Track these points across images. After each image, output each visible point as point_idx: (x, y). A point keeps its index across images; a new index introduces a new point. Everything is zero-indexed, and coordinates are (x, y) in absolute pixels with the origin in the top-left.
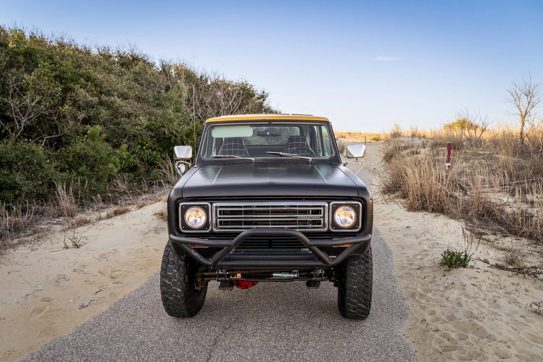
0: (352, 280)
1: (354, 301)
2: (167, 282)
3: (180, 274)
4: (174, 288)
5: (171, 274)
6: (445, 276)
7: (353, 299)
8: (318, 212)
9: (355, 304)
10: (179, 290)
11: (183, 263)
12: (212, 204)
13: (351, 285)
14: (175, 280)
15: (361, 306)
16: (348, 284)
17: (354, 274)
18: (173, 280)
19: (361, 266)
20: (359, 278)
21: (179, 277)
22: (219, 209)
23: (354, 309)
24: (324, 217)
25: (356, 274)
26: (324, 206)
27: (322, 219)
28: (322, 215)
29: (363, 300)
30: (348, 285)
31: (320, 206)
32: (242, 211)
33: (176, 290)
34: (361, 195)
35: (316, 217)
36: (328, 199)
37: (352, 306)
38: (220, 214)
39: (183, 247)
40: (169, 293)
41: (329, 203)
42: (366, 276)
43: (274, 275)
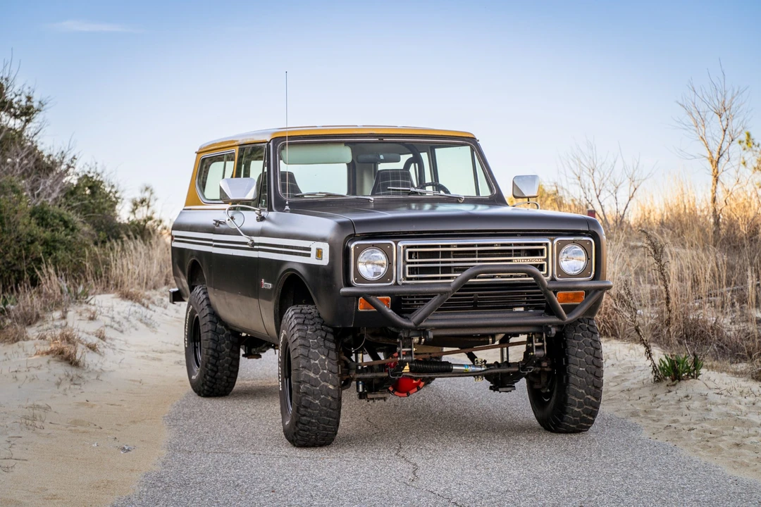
0: (578, 359)
1: (580, 391)
2: (312, 375)
3: (332, 361)
4: (323, 383)
5: (317, 362)
6: (670, 392)
7: (580, 388)
8: (540, 252)
9: (581, 396)
10: (331, 387)
11: (333, 346)
12: (397, 244)
13: (577, 367)
14: (325, 371)
15: (589, 399)
16: (572, 366)
17: (580, 350)
18: (321, 371)
19: (587, 338)
20: (587, 356)
21: (331, 366)
22: (408, 250)
23: (580, 405)
24: (547, 260)
25: (583, 351)
26: (547, 244)
27: (545, 263)
28: (545, 257)
29: (593, 388)
30: (572, 368)
31: (541, 244)
32: (439, 252)
33: (326, 386)
34: (592, 229)
35: (537, 260)
36: (552, 234)
37: (577, 400)
40: (316, 392)
41: (552, 241)
42: (596, 352)
43: (454, 368)
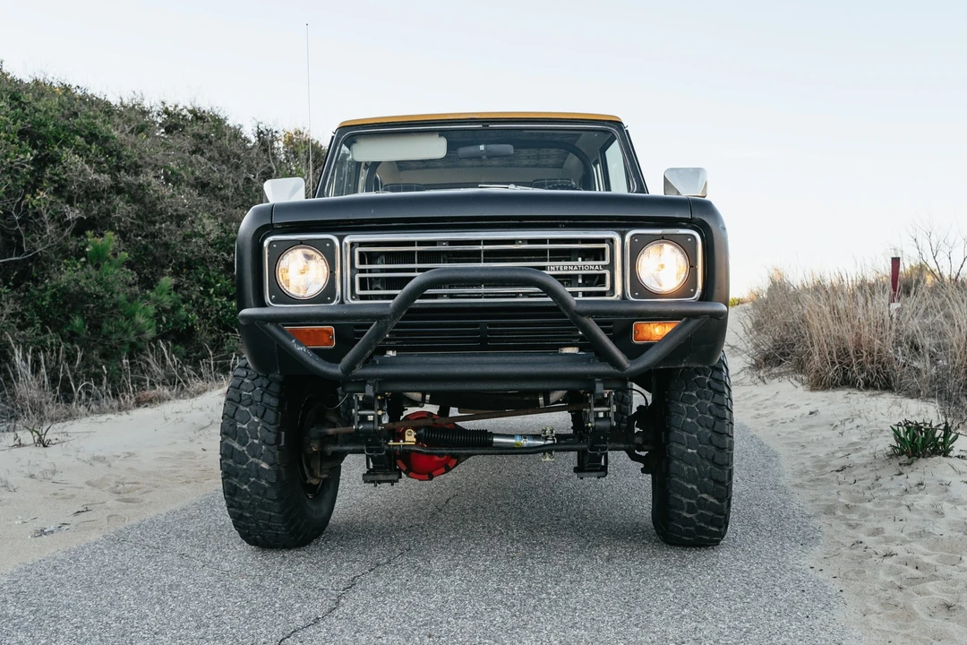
0: (685, 434)
1: (689, 486)
2: (236, 446)
3: (268, 426)
4: (251, 460)
5: (245, 426)
6: (901, 474)
7: (689, 482)
8: (597, 255)
9: (692, 494)
10: (264, 466)
11: (273, 402)
12: (341, 239)
13: (682, 448)
14: (256, 441)
15: (706, 500)
16: (675, 445)
17: (689, 420)
18: (250, 441)
19: (704, 401)
20: (700, 429)
21: (265, 432)
22: (357, 250)
23: (691, 509)
24: (611, 267)
25: (694, 421)
26: (612, 241)
27: (607, 273)
28: (607, 262)
29: (712, 483)
30: (676, 448)
31: (602, 241)
32: (414, 252)
33: (257, 465)
34: (697, 216)
35: (591, 266)
36: (622, 224)
37: (685, 500)
38: (362, 262)
39: (270, 332)
40: (241, 473)
41: (623, 236)
42: (718, 423)
43: (495, 440)
